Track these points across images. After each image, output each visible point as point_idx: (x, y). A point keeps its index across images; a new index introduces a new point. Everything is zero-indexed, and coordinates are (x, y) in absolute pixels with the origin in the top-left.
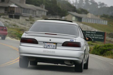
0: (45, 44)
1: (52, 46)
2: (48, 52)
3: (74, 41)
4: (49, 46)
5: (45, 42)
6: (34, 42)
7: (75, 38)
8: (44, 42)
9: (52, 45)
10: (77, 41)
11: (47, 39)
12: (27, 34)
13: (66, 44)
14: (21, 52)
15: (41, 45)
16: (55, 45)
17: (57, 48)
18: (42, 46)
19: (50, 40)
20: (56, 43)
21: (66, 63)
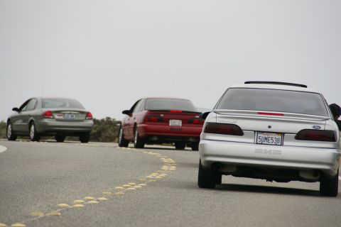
0: (259, 135)
1: (274, 140)
2: (266, 151)
3: (322, 128)
4: (266, 139)
5: (258, 132)
6: (234, 131)
7: (324, 122)
8: (255, 131)
9: (274, 137)
10: (327, 128)
11: (262, 126)
12: (218, 115)
13: (303, 136)
14: (207, 152)
15: (249, 137)
16: (280, 137)
17: (285, 143)
18: (252, 141)
19: (270, 127)
20: (283, 134)
21: (303, 175)
